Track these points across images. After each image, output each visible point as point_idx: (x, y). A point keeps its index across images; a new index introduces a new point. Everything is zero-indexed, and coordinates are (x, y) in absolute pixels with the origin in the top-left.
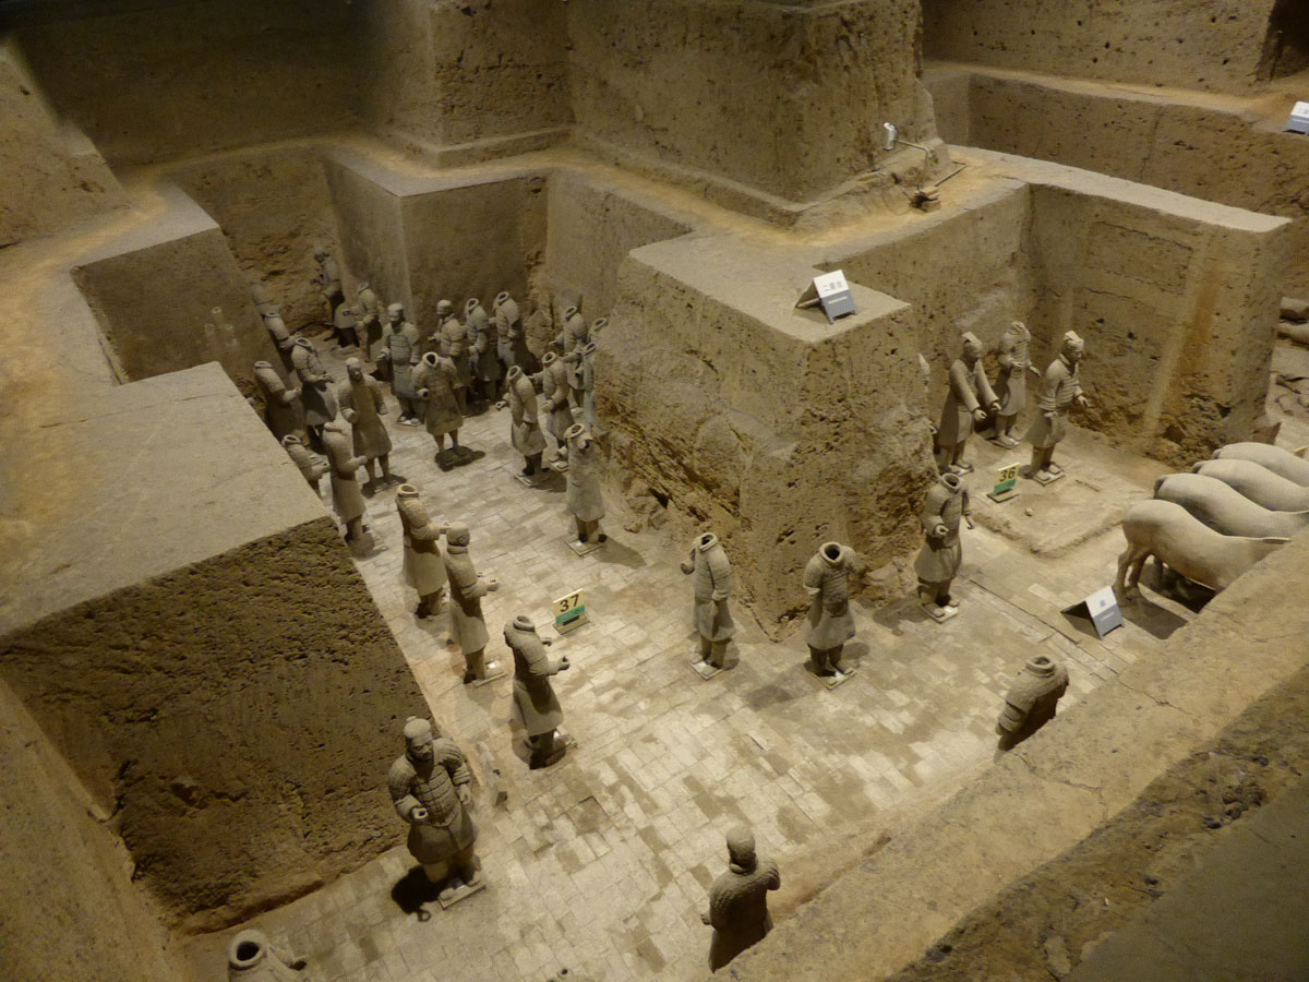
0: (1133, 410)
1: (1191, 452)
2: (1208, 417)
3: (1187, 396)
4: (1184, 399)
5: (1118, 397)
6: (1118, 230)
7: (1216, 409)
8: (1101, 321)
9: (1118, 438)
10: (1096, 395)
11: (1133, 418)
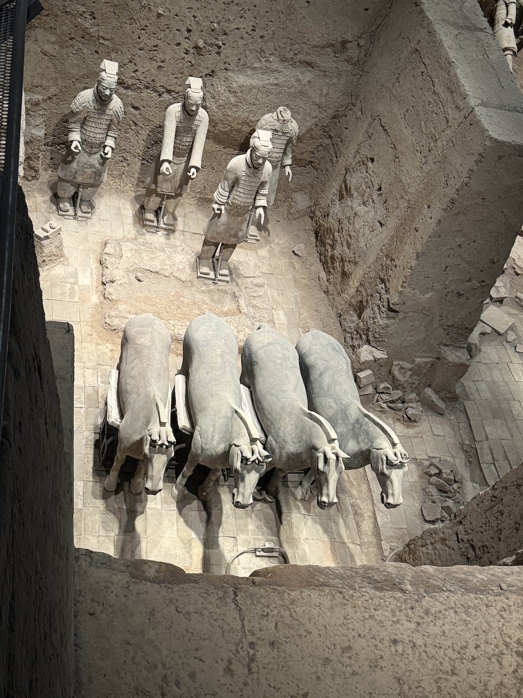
0: (348, 268)
1: (358, 336)
2: (379, 309)
3: (380, 279)
4: (378, 280)
5: (345, 248)
6: (423, 68)
7: (386, 304)
8: (372, 160)
9: (331, 288)
10: (336, 234)
11: (345, 275)
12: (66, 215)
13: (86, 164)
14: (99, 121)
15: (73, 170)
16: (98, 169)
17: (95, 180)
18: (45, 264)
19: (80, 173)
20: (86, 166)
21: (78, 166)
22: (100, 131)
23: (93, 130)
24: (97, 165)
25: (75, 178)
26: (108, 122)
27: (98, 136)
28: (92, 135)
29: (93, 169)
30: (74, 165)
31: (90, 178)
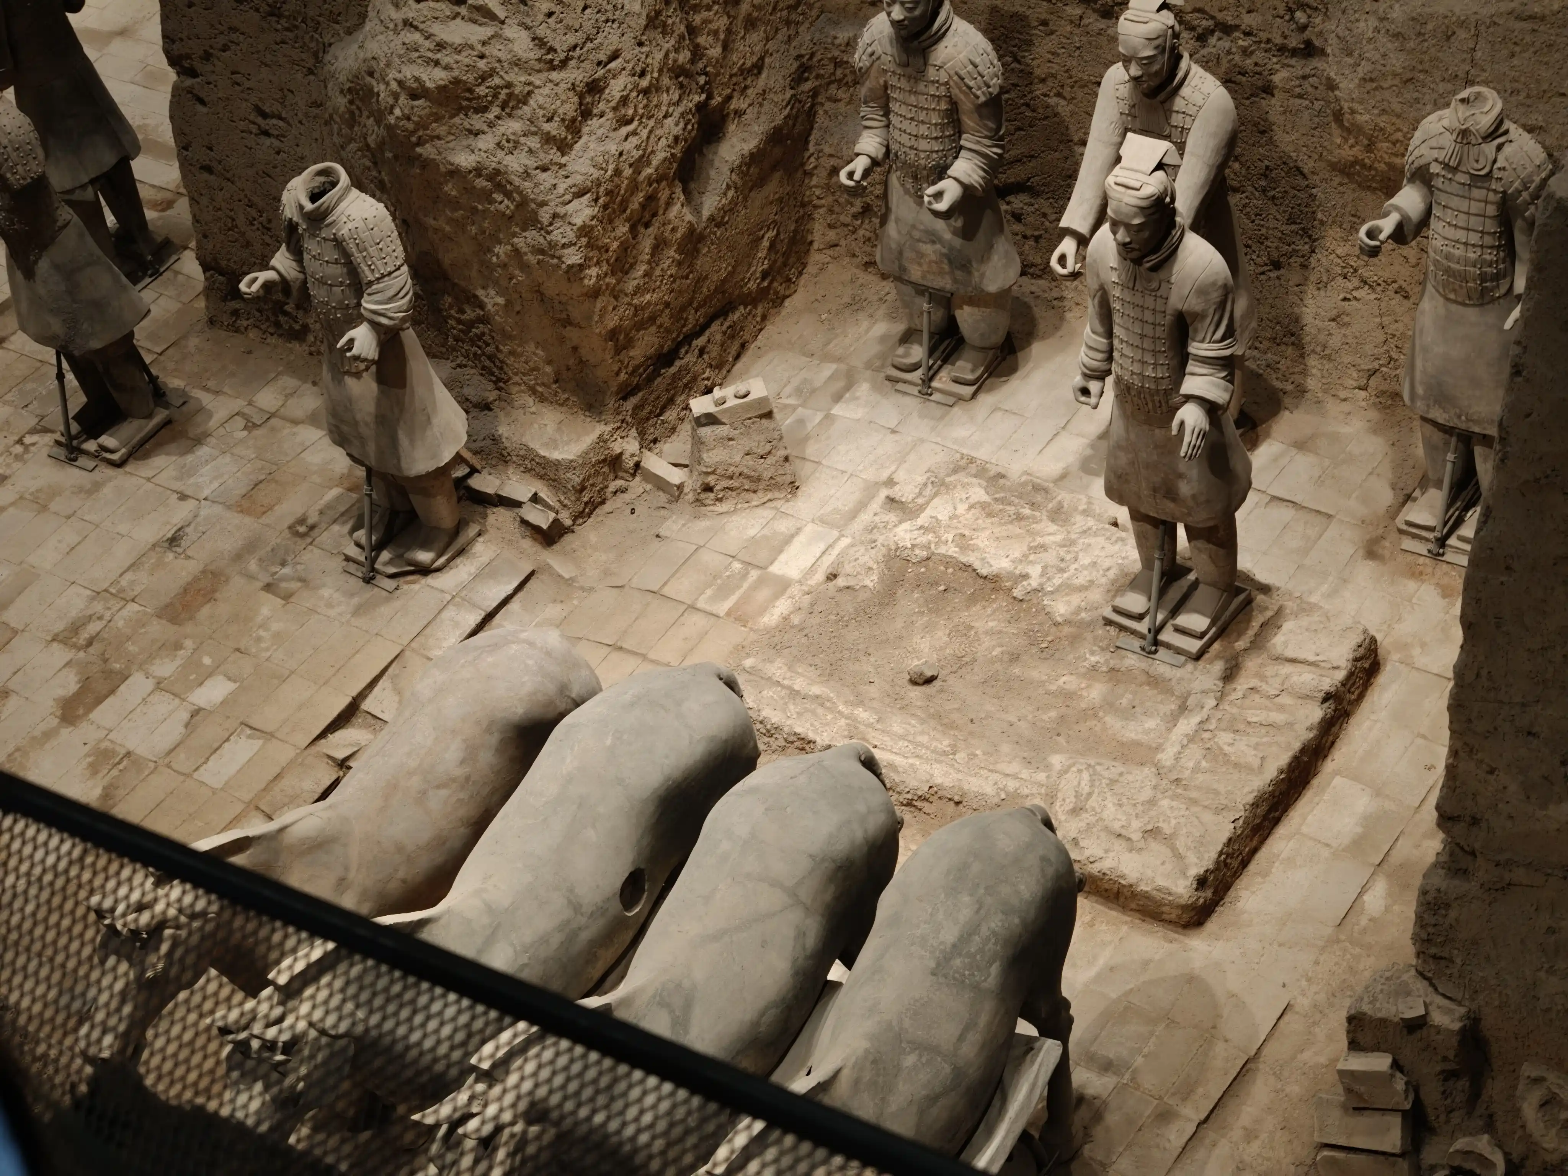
12: (905, 382)
13: (914, 227)
14: (912, 99)
15: (894, 246)
16: (951, 249)
17: (955, 281)
18: (712, 495)
19: (908, 254)
20: (917, 234)
21: (899, 232)
22: (923, 130)
23: (905, 125)
24: (948, 236)
25: (903, 269)
26: (944, 106)
27: (923, 145)
28: (904, 139)
29: (938, 246)
30: (892, 229)
31: (941, 273)
